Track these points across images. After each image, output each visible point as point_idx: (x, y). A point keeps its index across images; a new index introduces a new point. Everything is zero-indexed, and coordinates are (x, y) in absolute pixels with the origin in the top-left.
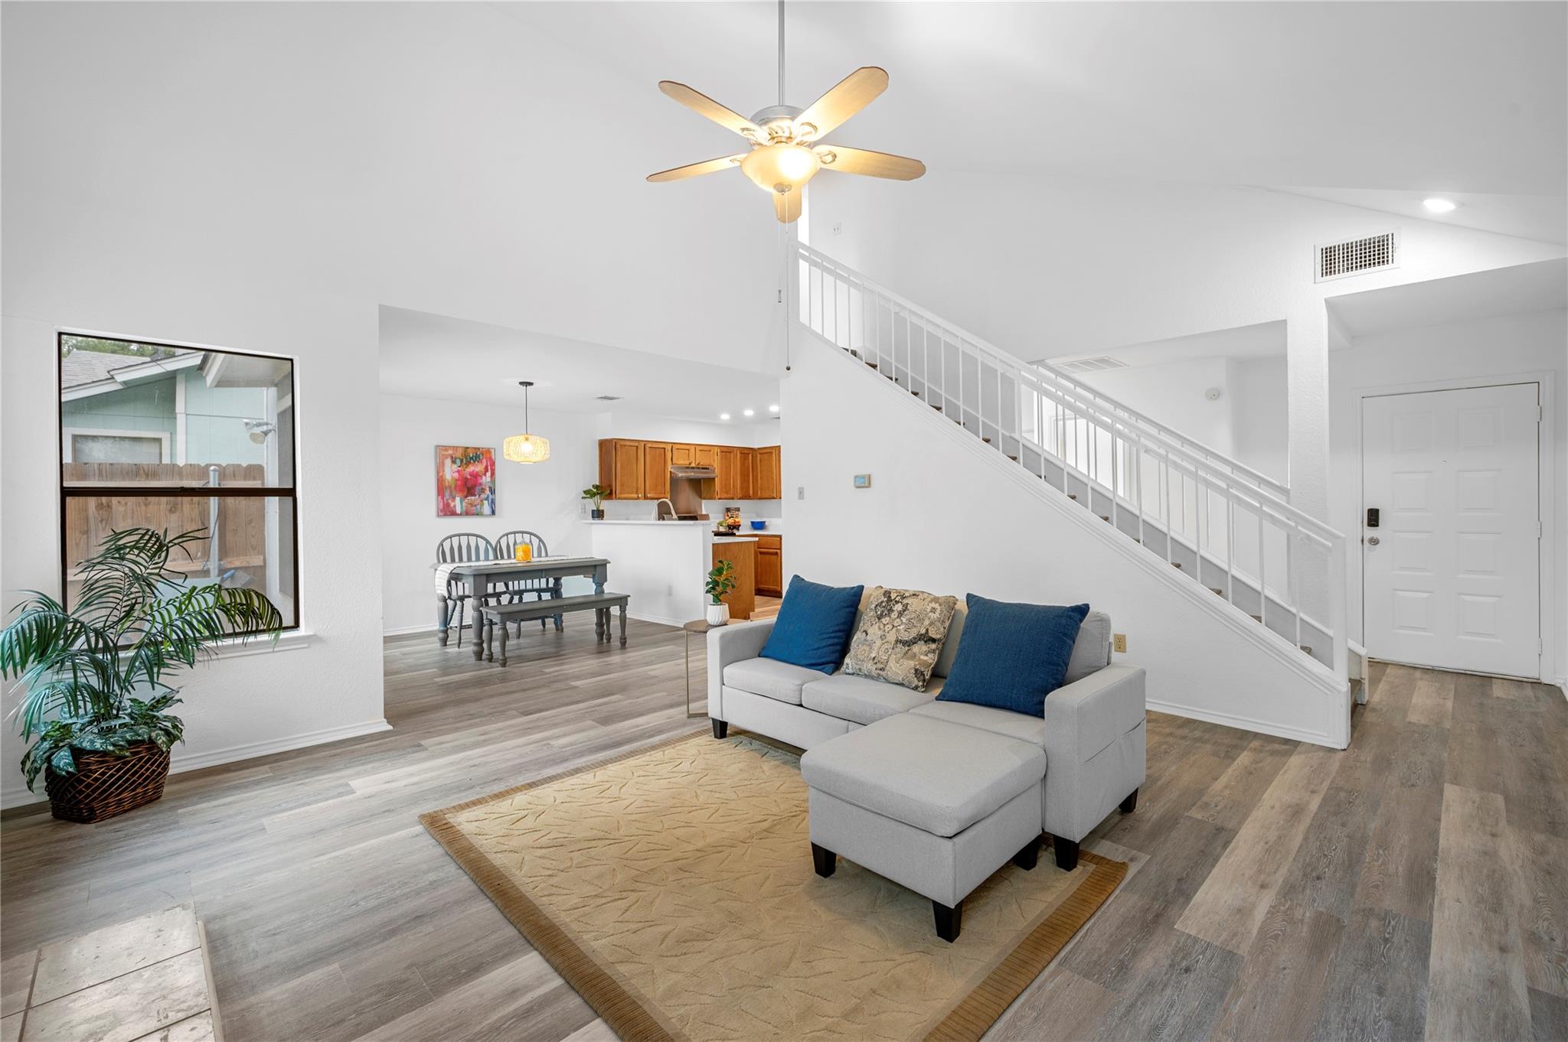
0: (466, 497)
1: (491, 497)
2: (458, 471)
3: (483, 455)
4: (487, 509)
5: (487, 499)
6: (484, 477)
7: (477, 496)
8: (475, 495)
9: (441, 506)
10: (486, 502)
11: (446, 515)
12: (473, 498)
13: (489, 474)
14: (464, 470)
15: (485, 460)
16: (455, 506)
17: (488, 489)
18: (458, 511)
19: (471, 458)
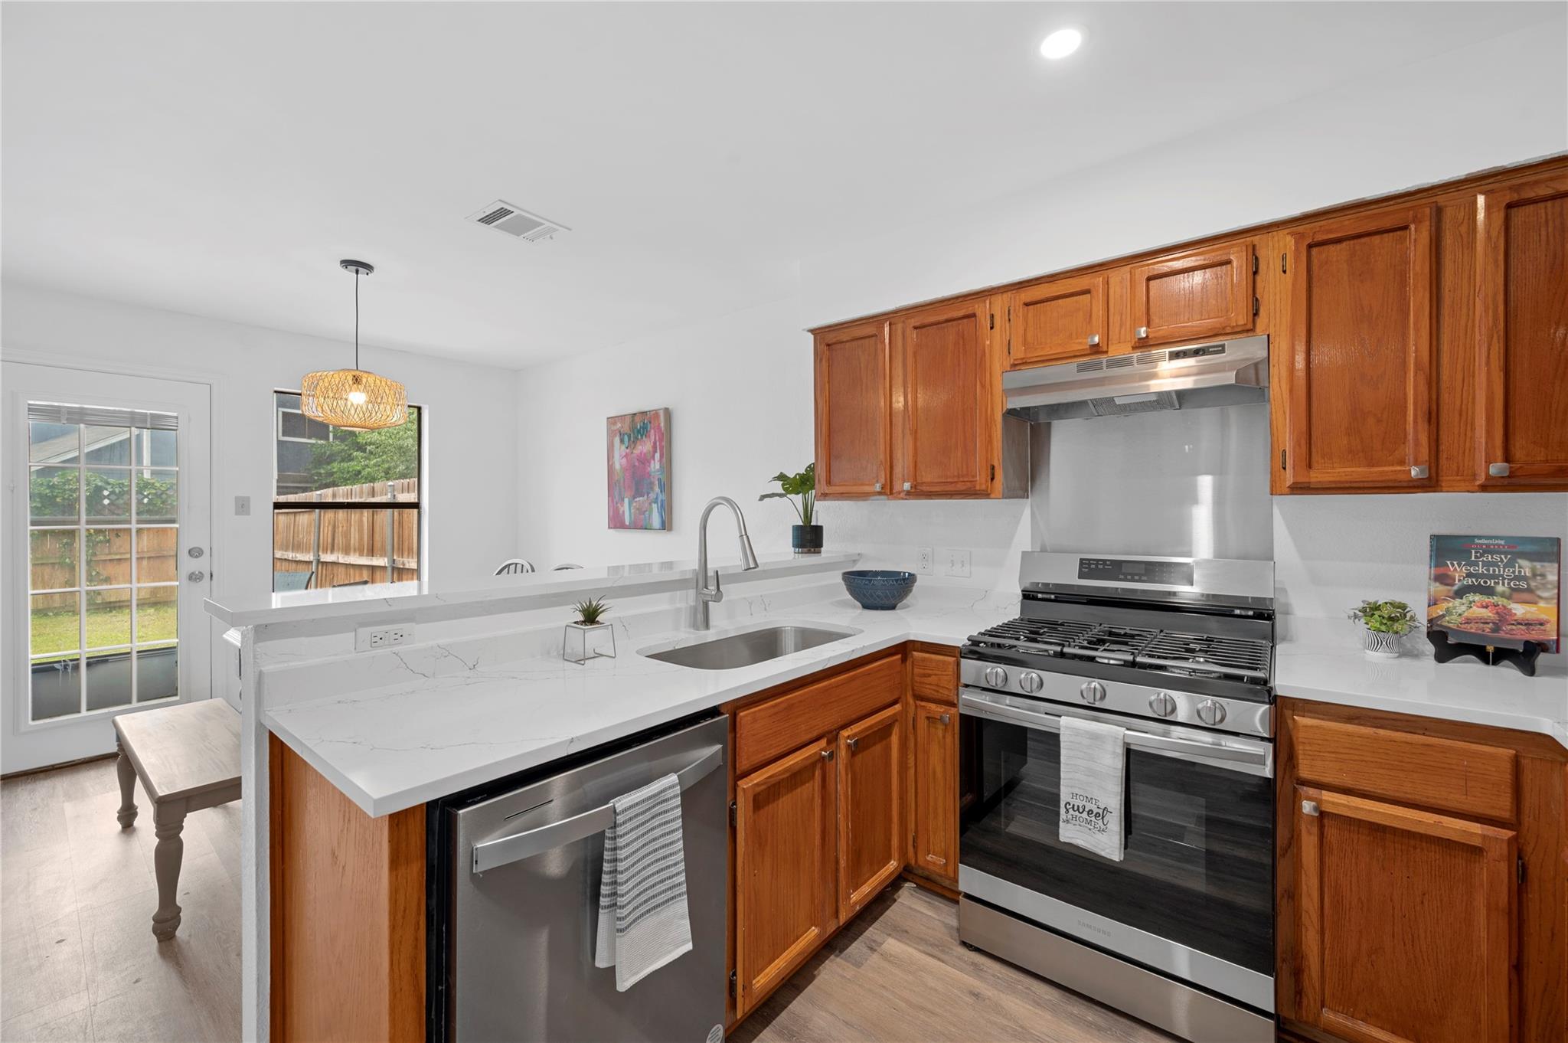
0: (634, 498)
1: (661, 497)
2: (626, 456)
3: (650, 423)
4: (656, 521)
5: (656, 502)
6: (652, 462)
7: (646, 496)
8: (643, 496)
9: (611, 514)
10: (654, 506)
11: (615, 527)
12: (641, 498)
13: (657, 456)
14: (632, 453)
15: (652, 431)
16: (624, 512)
17: (657, 482)
18: (627, 523)
19: (639, 431)
